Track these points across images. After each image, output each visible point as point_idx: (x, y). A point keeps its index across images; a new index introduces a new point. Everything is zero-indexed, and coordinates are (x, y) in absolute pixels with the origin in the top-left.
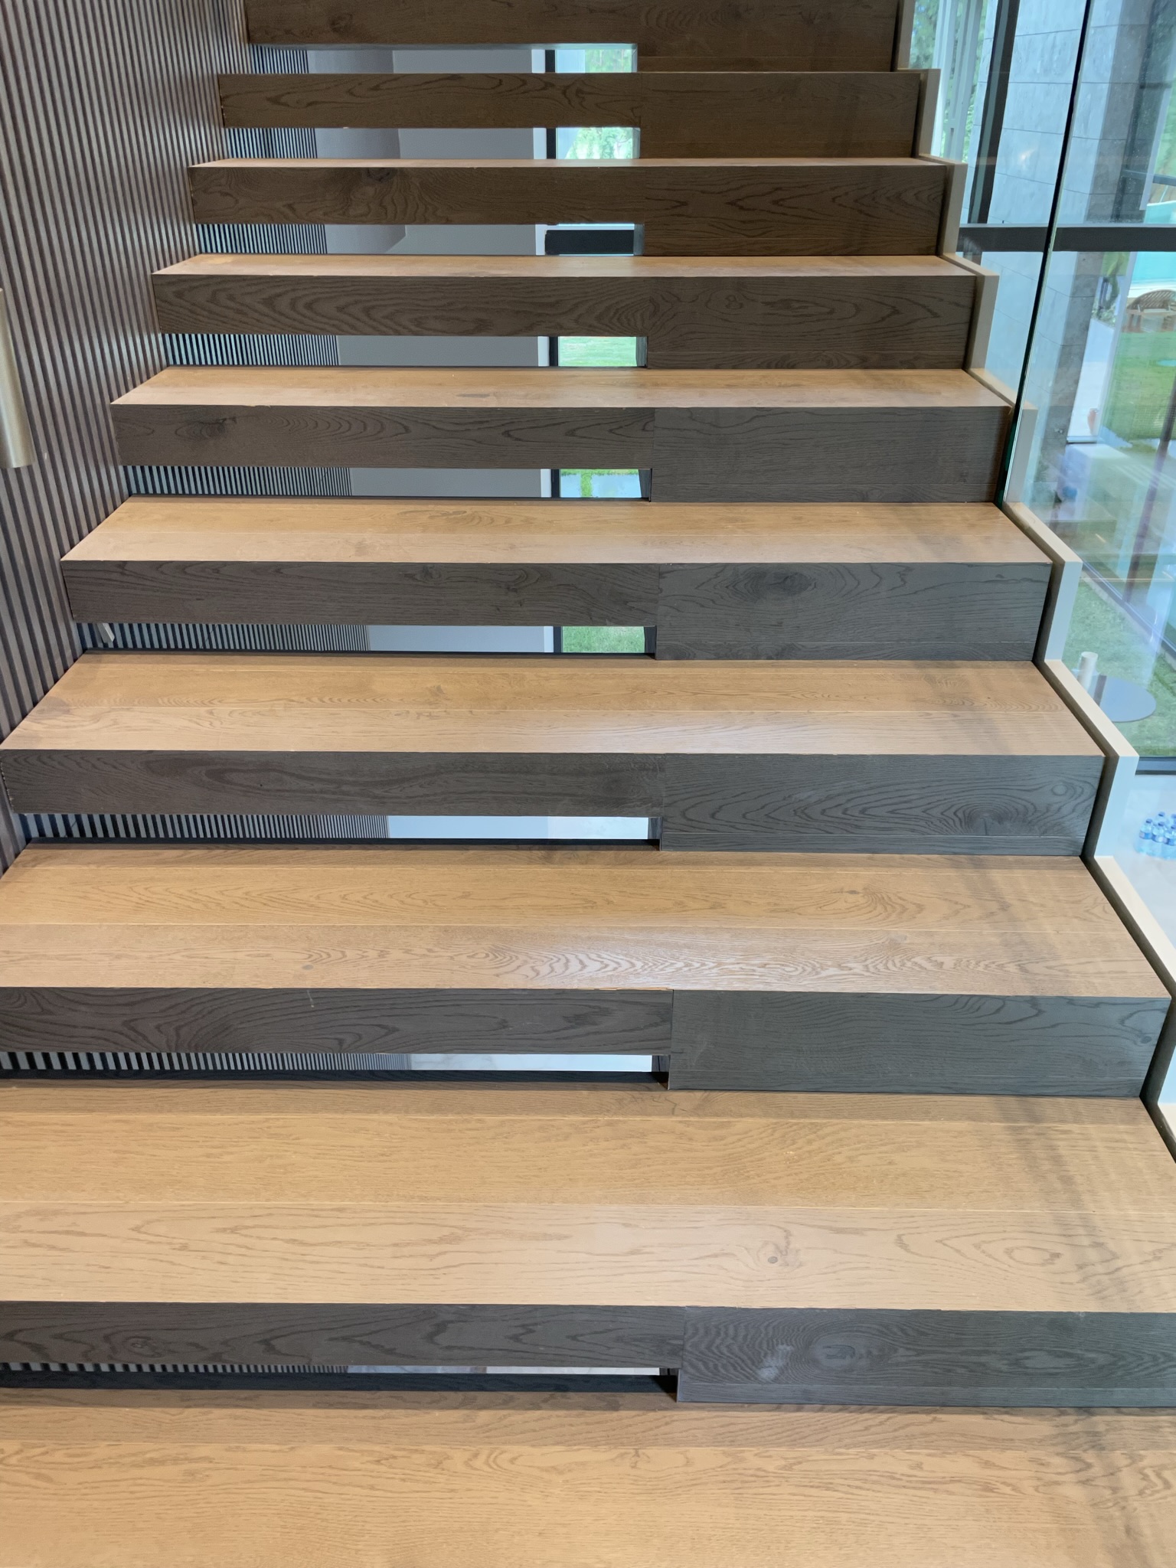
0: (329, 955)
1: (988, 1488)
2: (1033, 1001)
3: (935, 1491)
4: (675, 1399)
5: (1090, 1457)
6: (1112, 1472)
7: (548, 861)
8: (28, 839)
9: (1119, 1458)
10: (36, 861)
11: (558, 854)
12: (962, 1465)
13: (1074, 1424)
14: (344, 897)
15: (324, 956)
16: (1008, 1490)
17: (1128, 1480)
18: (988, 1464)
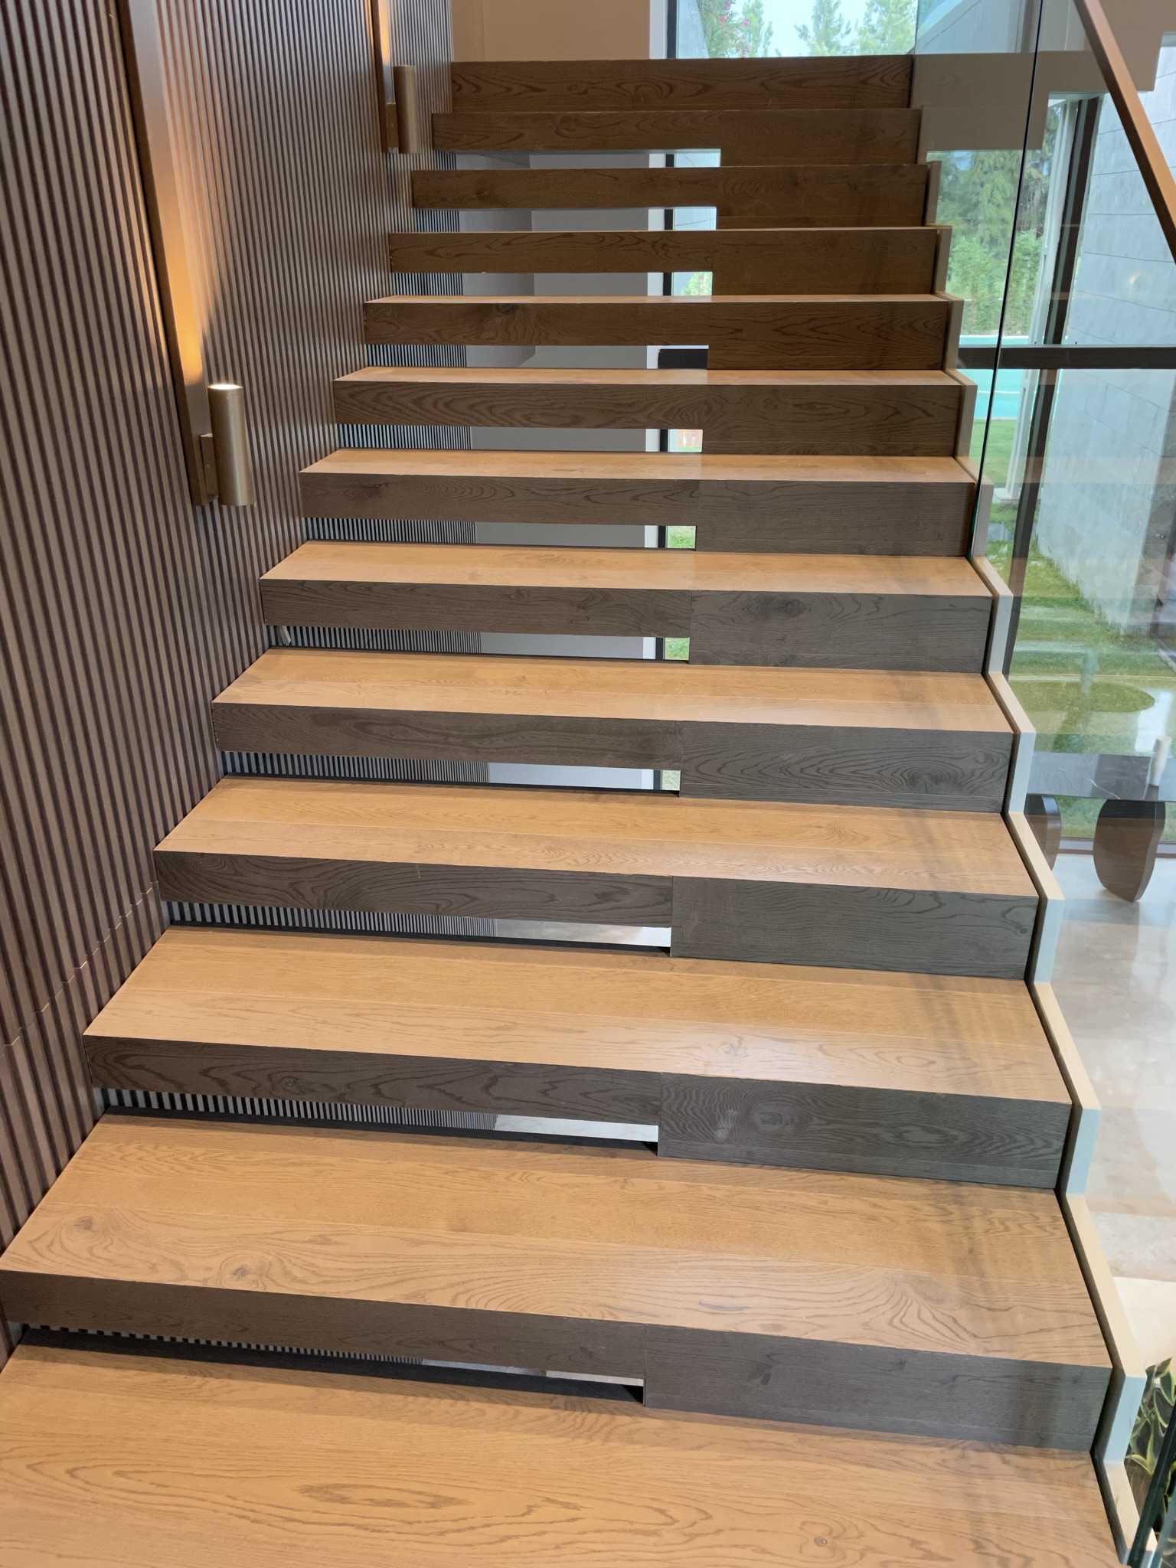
0: (433, 846)
1: (872, 1218)
2: (935, 895)
3: (834, 1216)
4: (657, 1154)
5: (952, 1208)
6: (968, 1218)
7: (596, 800)
8: (226, 773)
9: (974, 1210)
10: (231, 786)
11: (604, 797)
12: (860, 1205)
13: (944, 1189)
14: (446, 815)
15: (430, 846)
16: (888, 1221)
17: (979, 1224)
18: (875, 1205)
